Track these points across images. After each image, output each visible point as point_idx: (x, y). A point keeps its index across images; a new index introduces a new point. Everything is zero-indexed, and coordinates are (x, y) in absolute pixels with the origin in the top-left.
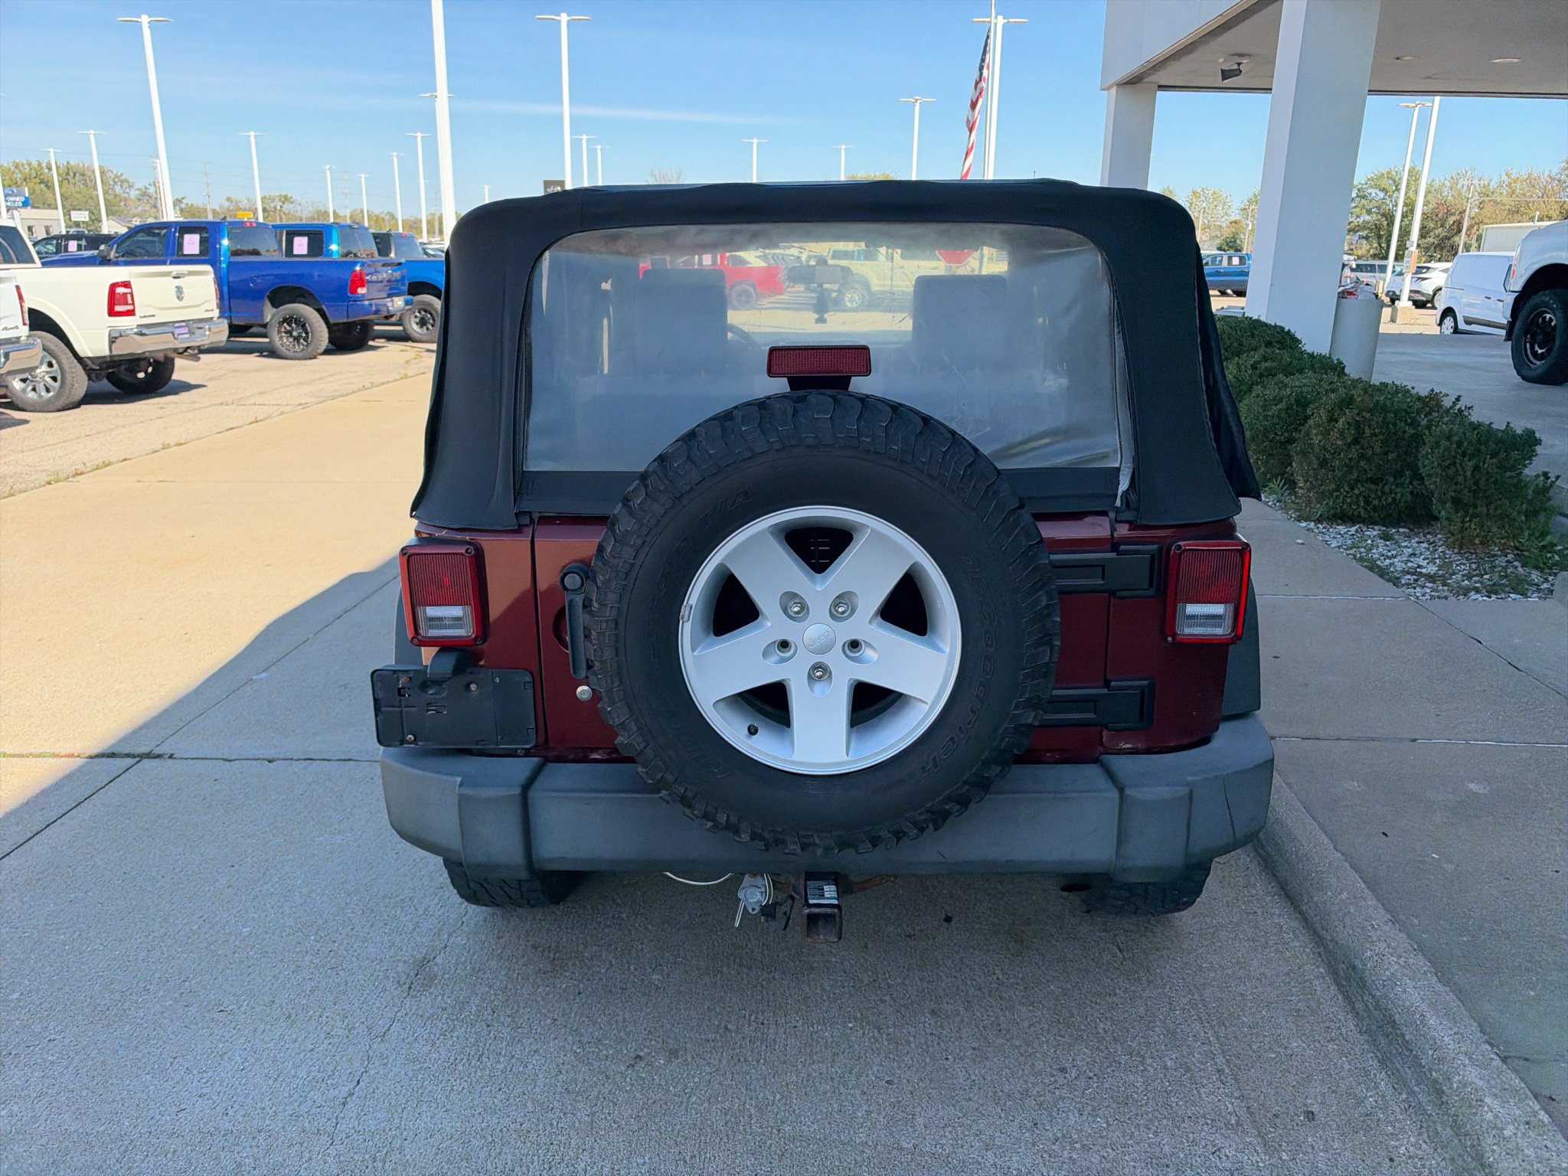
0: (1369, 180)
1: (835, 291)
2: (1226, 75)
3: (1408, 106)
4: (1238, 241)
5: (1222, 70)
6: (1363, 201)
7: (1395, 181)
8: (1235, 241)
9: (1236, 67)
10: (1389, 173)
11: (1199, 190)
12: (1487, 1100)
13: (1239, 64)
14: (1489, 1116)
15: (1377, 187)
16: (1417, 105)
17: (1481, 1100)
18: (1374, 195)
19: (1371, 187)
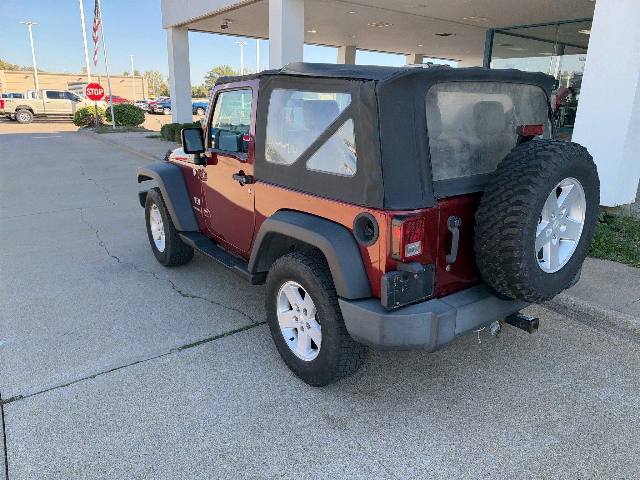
0: (213, 70)
1: (13, 114)
2: (223, 27)
3: (238, 44)
4: (168, 93)
5: (221, 25)
6: (212, 78)
7: (222, 71)
8: (167, 93)
9: (226, 24)
10: (220, 68)
11: (149, 72)
12: (630, 321)
13: (227, 23)
14: (634, 324)
15: (216, 73)
16: (242, 43)
17: (629, 321)
18: (216, 76)
19: (214, 73)
